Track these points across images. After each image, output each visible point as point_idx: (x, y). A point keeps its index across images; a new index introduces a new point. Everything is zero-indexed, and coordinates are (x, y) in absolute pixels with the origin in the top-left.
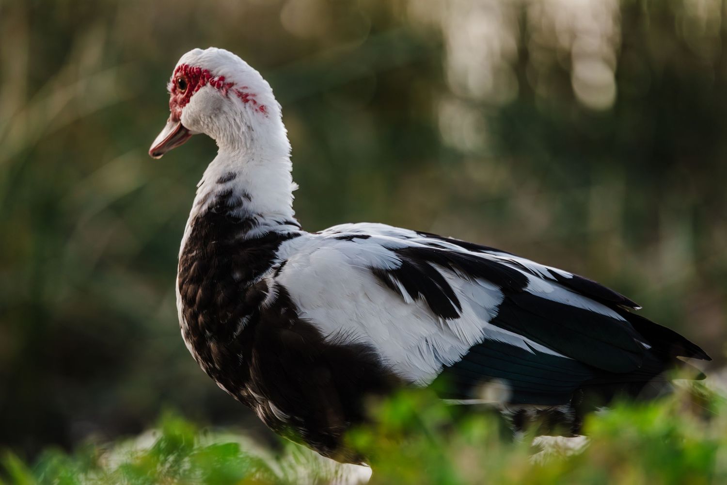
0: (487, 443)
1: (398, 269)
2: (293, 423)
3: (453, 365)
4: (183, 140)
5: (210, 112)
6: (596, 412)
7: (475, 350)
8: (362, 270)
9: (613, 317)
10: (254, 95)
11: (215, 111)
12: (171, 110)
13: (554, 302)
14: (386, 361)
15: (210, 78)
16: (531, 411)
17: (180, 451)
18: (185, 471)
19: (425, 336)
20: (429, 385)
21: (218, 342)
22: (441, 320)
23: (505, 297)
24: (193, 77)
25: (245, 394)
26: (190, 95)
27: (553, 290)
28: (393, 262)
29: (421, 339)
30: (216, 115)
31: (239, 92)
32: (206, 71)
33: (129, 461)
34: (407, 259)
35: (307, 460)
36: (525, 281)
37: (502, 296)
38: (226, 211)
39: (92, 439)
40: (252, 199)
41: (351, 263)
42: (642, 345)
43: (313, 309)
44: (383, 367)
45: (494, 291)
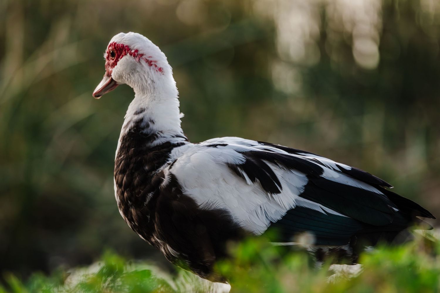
0: (301, 270)
1: (244, 164)
2: (181, 257)
3: (276, 221)
4: (113, 88)
5: (129, 71)
7: (290, 212)
8: (222, 165)
9: (376, 192)
10: (155, 62)
11: (132, 71)
12: (106, 70)
13: (339, 183)
14: (236, 219)
15: (129, 50)
16: (326, 249)
17: (115, 274)
18: (118, 286)
19: (260, 204)
20: (262, 234)
21: (136, 208)
22: (269, 194)
23: (309, 181)
24: (119, 50)
25: (153, 240)
26: (117, 60)
27: (338, 176)
28: (240, 160)
29: (257, 206)
30: (132, 73)
31: (146, 60)
32: (127, 46)
34: (250, 158)
35: (192, 280)
36: (321, 171)
37: (307, 180)
38: (140, 131)
39: (62, 266)
40: (155, 123)
41: (215, 161)
42: (393, 209)
43: (192, 188)
44: (234, 223)
45: (302, 177)
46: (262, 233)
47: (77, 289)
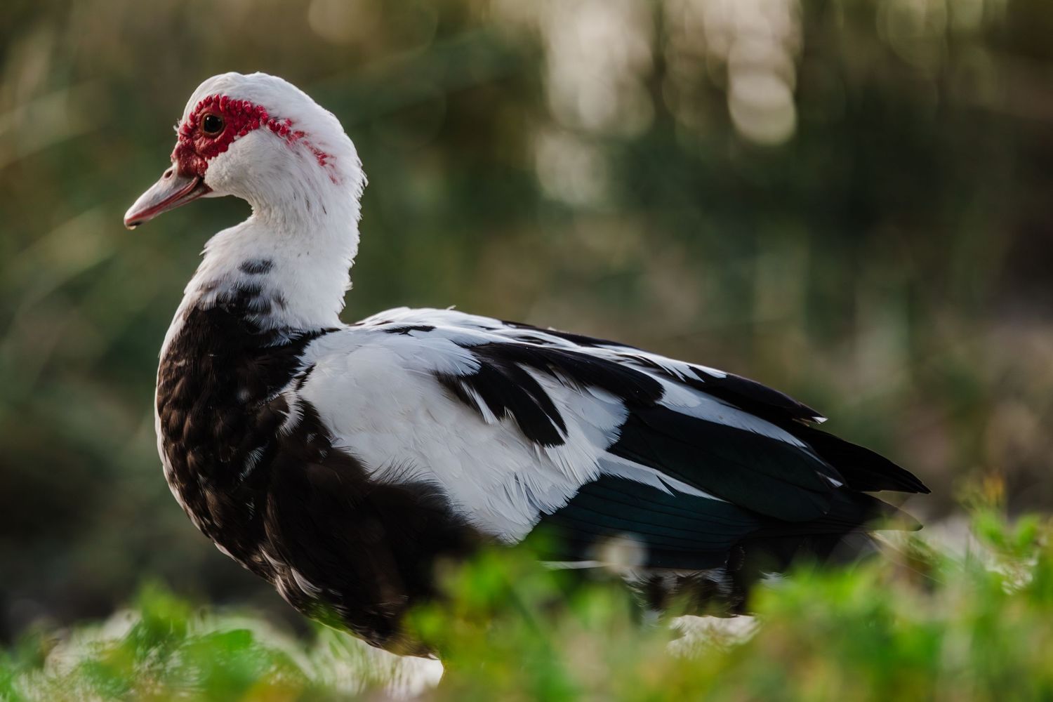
0: (611, 628)
1: (475, 374)
2: (327, 599)
3: (554, 512)
6: (763, 581)
7: (587, 490)
8: (423, 376)
9: (788, 442)
13: (700, 419)
14: (458, 507)
15: (270, 119)
16: (670, 578)
17: (166, 642)
18: (174, 669)
19: (514, 470)
20: (520, 542)
22: (537, 447)
23: (631, 414)
25: (258, 560)
26: (227, 140)
27: (699, 403)
28: (467, 365)
29: (509, 475)
33: (92, 657)
34: (489, 361)
35: (350, 652)
36: (659, 390)
37: (626, 412)
39: (38, 625)
40: (287, 305)
41: (406, 366)
42: (829, 481)
43: (351, 433)
44: (454, 515)
45: (613, 405)
46: (521, 539)
47: (76, 677)
